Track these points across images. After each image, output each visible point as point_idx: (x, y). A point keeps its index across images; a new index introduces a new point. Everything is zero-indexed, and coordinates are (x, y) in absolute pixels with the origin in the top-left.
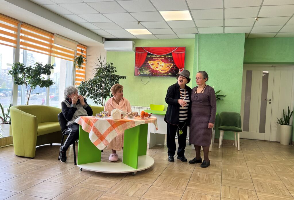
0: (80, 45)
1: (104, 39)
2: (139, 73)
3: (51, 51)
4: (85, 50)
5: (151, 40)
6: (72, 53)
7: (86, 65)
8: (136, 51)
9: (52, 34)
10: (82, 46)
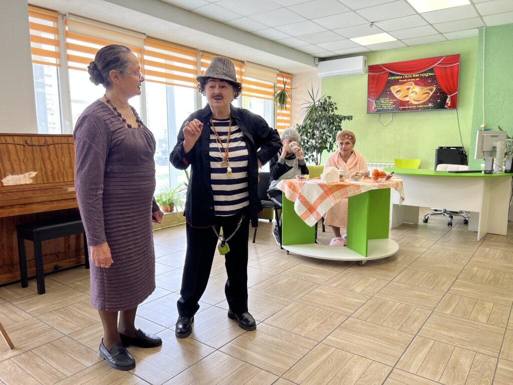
0: (282, 74)
1: (317, 60)
2: (375, 108)
4: (289, 81)
5: (395, 49)
6: (270, 87)
7: (291, 103)
8: (369, 72)
9: (242, 63)
10: (284, 74)
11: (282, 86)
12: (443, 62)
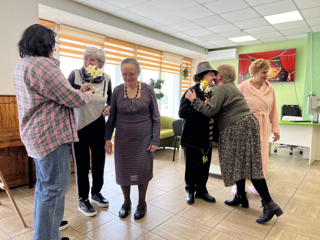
0: (185, 59)
1: (207, 50)
3: (161, 68)
4: (190, 63)
5: (256, 45)
6: (178, 67)
7: (190, 76)
8: (239, 58)
9: (161, 52)
11: (186, 66)
12: (285, 53)
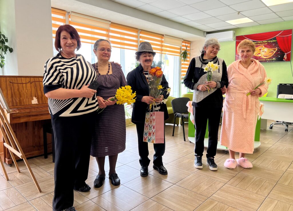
0: (185, 41)
1: (205, 33)
3: (162, 50)
4: (189, 45)
5: (252, 27)
6: (178, 49)
7: (190, 58)
8: (236, 40)
9: (162, 36)
11: (185, 48)
12: (282, 34)
